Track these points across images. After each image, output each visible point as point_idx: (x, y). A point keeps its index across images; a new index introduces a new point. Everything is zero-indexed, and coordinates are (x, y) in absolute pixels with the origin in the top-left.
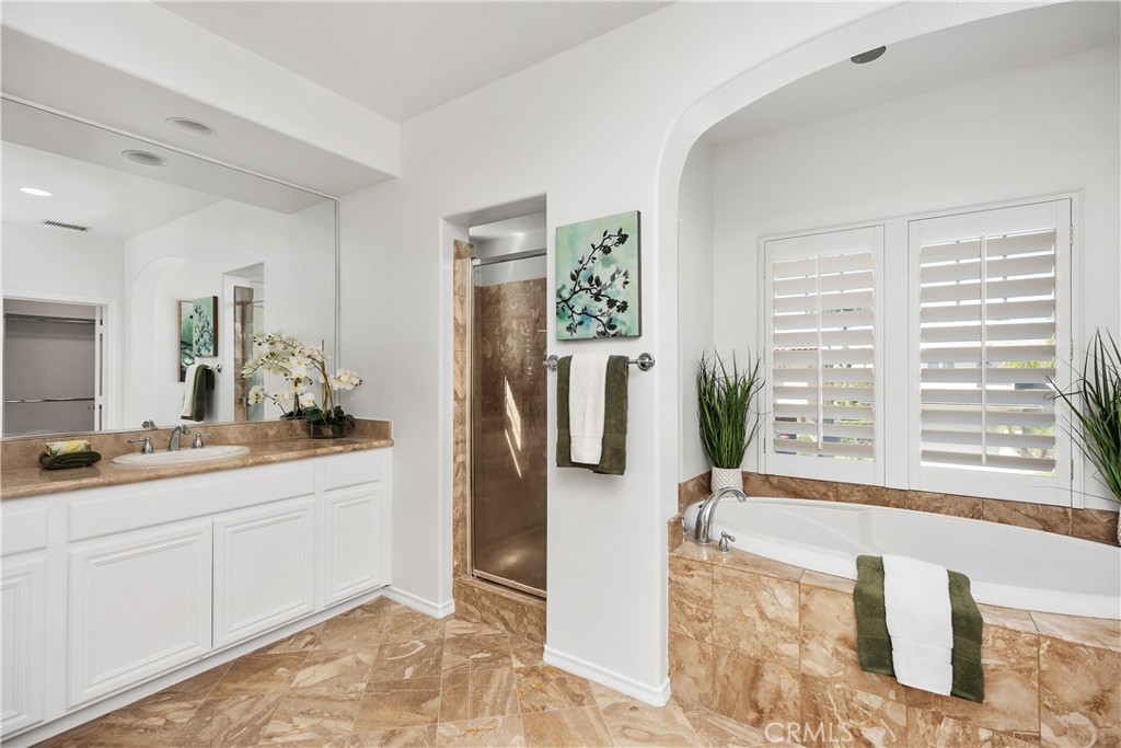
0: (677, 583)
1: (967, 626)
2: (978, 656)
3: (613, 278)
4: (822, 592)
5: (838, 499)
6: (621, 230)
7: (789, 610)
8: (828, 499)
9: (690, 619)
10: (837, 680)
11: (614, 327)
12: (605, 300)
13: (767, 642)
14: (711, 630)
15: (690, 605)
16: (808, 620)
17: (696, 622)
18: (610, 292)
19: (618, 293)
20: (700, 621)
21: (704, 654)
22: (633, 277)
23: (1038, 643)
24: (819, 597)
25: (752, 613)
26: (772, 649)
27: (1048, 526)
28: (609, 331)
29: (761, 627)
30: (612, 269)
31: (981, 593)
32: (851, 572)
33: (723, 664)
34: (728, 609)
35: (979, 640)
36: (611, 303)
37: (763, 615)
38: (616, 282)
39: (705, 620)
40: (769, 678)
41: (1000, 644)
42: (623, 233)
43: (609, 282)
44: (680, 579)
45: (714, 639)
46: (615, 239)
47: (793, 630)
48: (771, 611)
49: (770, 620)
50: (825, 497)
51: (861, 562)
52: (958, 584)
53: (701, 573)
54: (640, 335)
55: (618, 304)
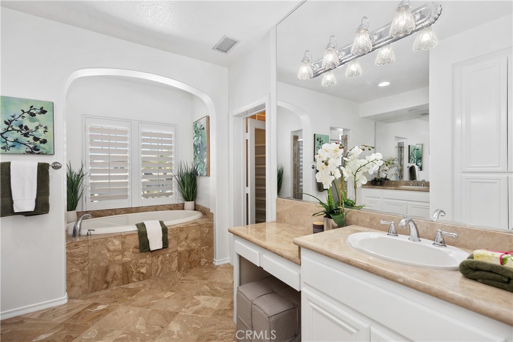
0: (71, 253)
1: (165, 230)
2: (167, 237)
3: (37, 128)
4: (129, 236)
5: (116, 214)
6: (42, 108)
7: (118, 245)
8: (112, 215)
9: (77, 265)
10: (133, 260)
11: (38, 150)
12: (32, 137)
13: (110, 259)
14: (87, 264)
15: (78, 259)
16: (124, 246)
17: (80, 265)
18: (36, 134)
19: (41, 135)
20: (82, 263)
21: (84, 275)
22: (50, 129)
23: (177, 230)
24: (128, 238)
25: (105, 251)
26: (112, 260)
27: (171, 209)
28: (34, 151)
29: (108, 255)
30: (37, 124)
31: (166, 223)
32: (135, 228)
33: (93, 274)
34: (95, 254)
35: (167, 233)
36: (36, 139)
37: (109, 250)
38: (39, 130)
39: (85, 262)
40: (112, 270)
41: (171, 233)
42: (44, 109)
43: (34, 129)
44: (72, 251)
45: (89, 267)
46: (39, 111)
47: (119, 251)
48: (112, 248)
49: (111, 251)
50: (111, 215)
51: (137, 225)
52: (162, 223)
53: (83, 245)
54: (54, 154)
55: (40, 140)
